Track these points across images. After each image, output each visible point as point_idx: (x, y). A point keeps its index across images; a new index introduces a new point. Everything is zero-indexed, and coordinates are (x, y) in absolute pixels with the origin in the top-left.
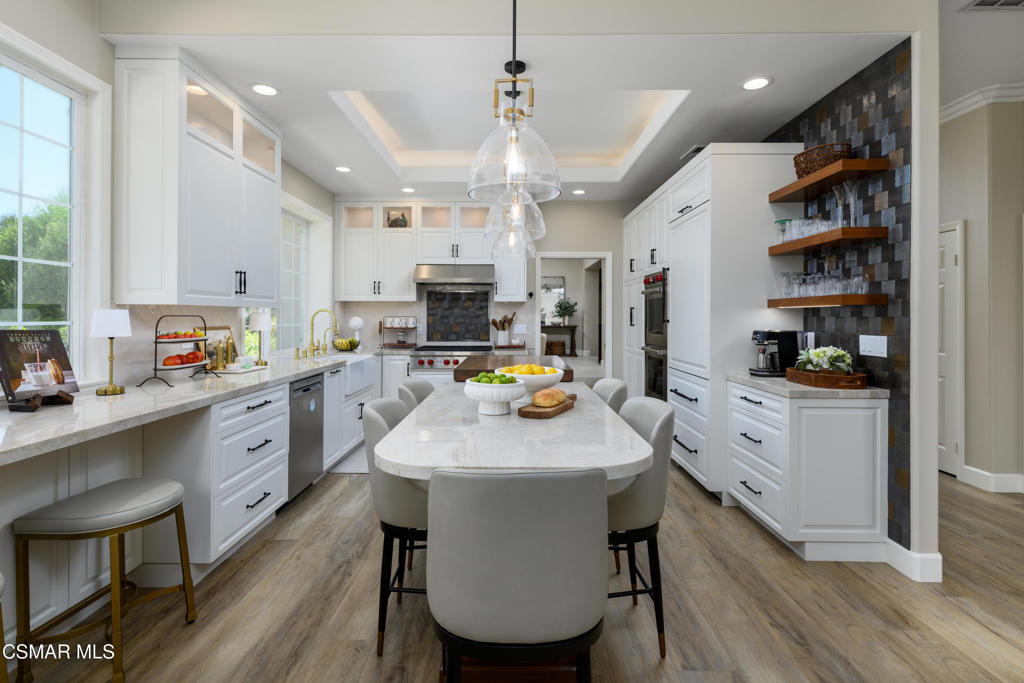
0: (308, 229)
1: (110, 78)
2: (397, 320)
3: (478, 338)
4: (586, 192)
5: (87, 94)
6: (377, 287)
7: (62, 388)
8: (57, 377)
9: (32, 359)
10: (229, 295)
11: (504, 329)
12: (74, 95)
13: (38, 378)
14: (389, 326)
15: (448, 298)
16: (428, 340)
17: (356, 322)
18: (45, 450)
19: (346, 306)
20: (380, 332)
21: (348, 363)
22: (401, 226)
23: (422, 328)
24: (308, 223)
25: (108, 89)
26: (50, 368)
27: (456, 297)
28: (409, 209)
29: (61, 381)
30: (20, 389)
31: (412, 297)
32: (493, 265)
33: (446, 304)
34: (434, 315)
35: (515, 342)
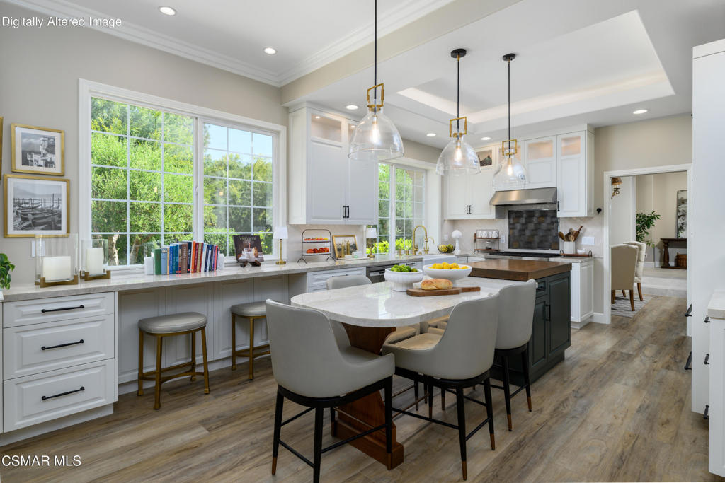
0: (426, 174)
1: (286, 123)
2: (485, 232)
3: (550, 247)
4: (649, 110)
5: (278, 133)
6: (469, 210)
7: (257, 259)
8: (255, 255)
9: (247, 247)
10: (339, 218)
11: (569, 241)
12: (273, 134)
13: (248, 254)
14: (480, 237)
15: (525, 215)
16: (509, 248)
17: (456, 233)
18: (223, 279)
19: (454, 223)
20: (475, 240)
21: (424, 260)
22: (487, 165)
23: (505, 239)
24: (426, 171)
25: (285, 128)
26: (254, 250)
27: (531, 214)
28: (491, 151)
29: (257, 257)
30: (240, 258)
31: (493, 215)
32: (556, 187)
33: (523, 220)
34: (513, 229)
35: (580, 252)
